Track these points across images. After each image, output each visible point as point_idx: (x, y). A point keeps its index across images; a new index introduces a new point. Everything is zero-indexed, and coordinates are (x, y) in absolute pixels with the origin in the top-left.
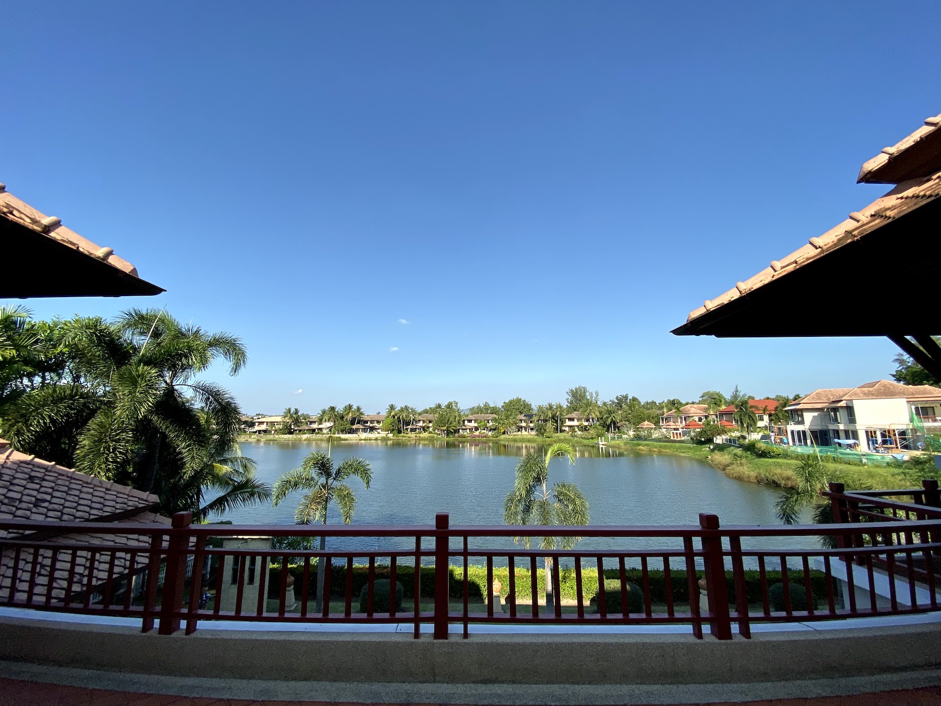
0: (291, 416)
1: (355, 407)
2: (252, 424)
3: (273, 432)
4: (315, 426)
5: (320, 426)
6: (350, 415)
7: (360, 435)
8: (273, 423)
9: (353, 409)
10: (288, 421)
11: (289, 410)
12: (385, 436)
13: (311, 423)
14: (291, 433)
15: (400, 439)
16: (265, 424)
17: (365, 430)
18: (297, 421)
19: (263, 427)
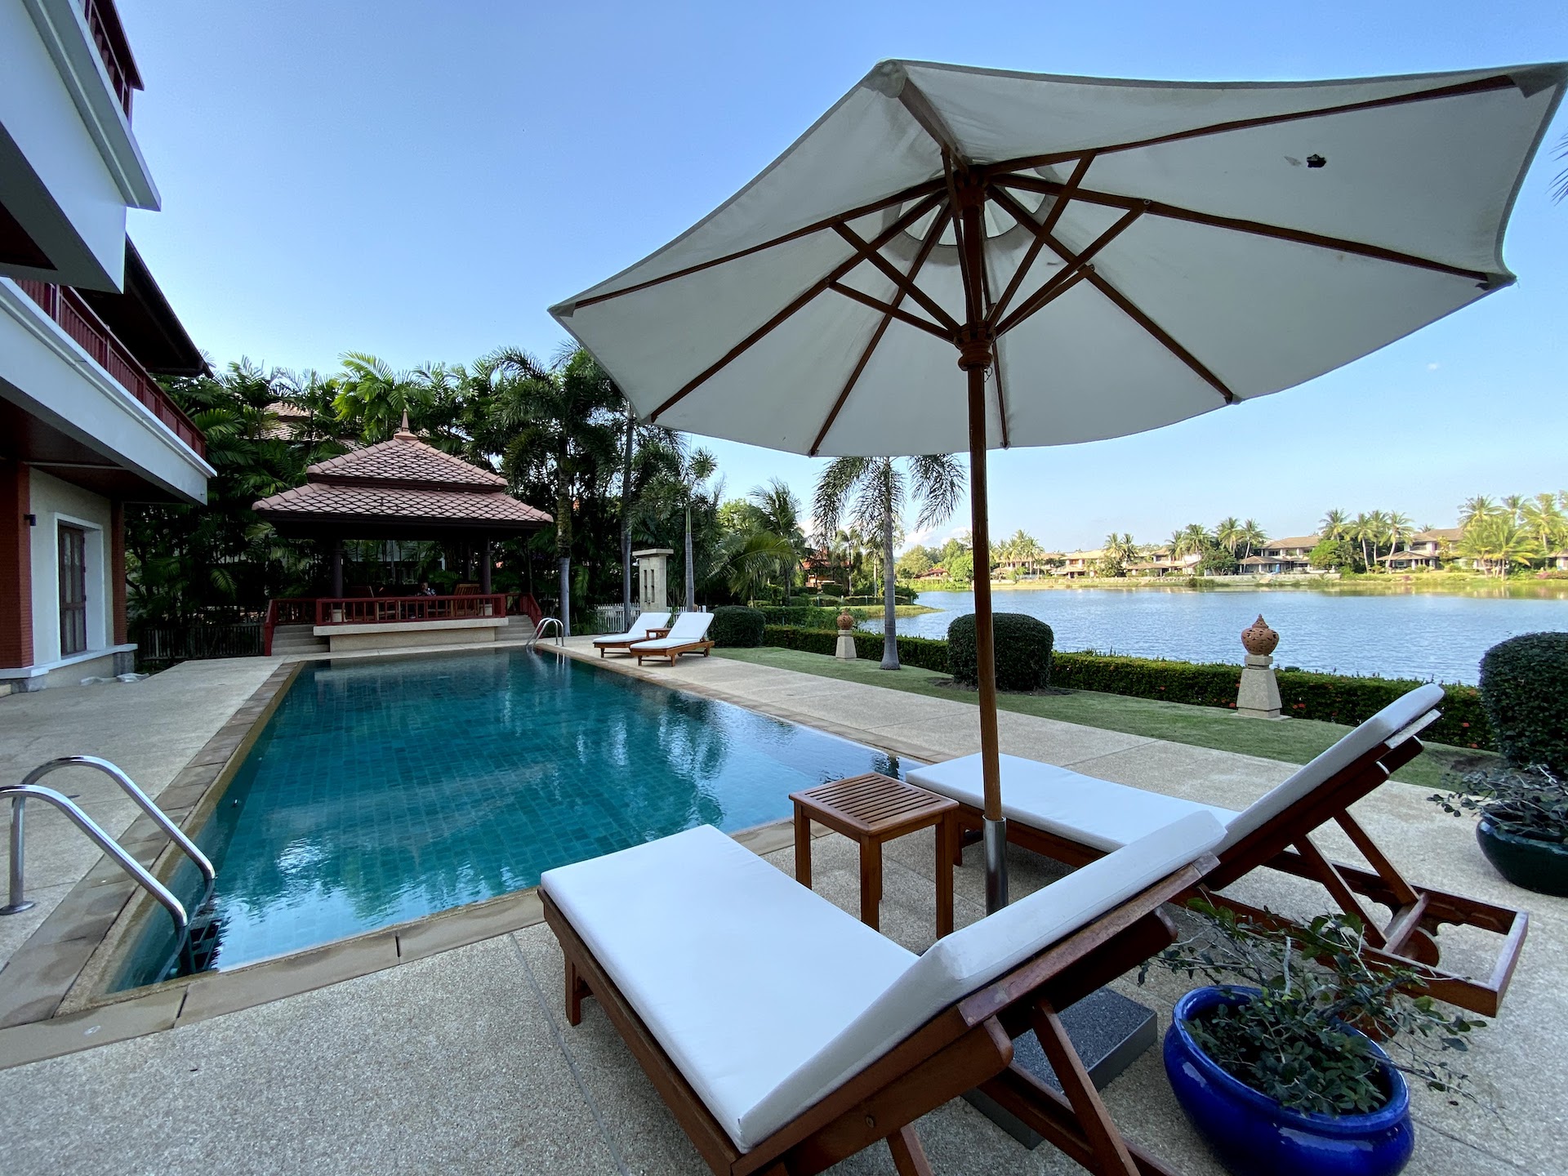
0: (1119, 547)
1: (1241, 525)
2: (1062, 563)
3: (1092, 574)
4: (1167, 563)
5: (1177, 563)
6: (1233, 537)
7: (1258, 577)
8: (1092, 561)
9: (1239, 528)
10: (1113, 555)
11: (1115, 538)
12: (1317, 577)
13: (1159, 557)
14: (1123, 575)
15: (1358, 585)
16: (1080, 562)
17: (1269, 567)
18: (1130, 554)
19: (1079, 567)
